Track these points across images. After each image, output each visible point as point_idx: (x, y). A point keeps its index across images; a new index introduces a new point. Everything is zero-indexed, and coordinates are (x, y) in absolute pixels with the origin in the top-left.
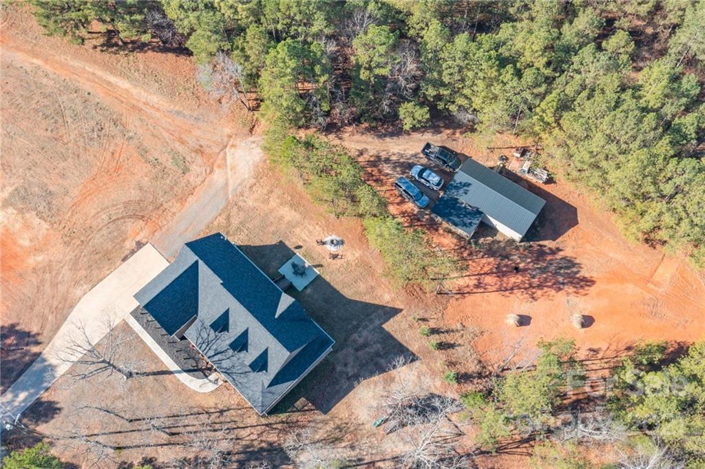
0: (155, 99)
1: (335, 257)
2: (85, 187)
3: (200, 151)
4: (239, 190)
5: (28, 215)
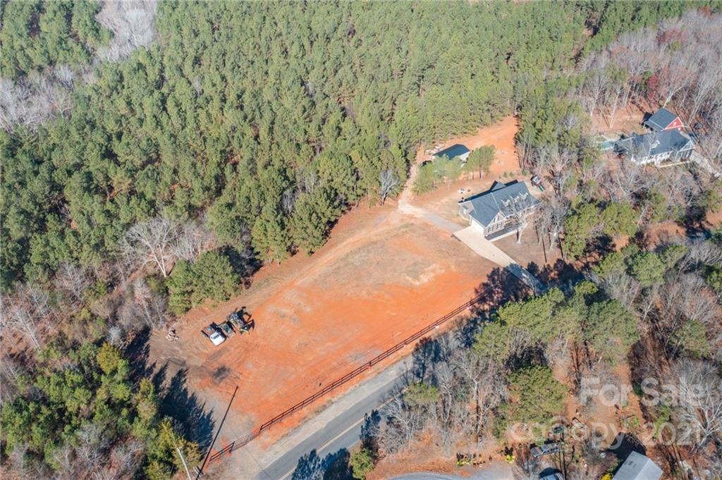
4: (428, 211)
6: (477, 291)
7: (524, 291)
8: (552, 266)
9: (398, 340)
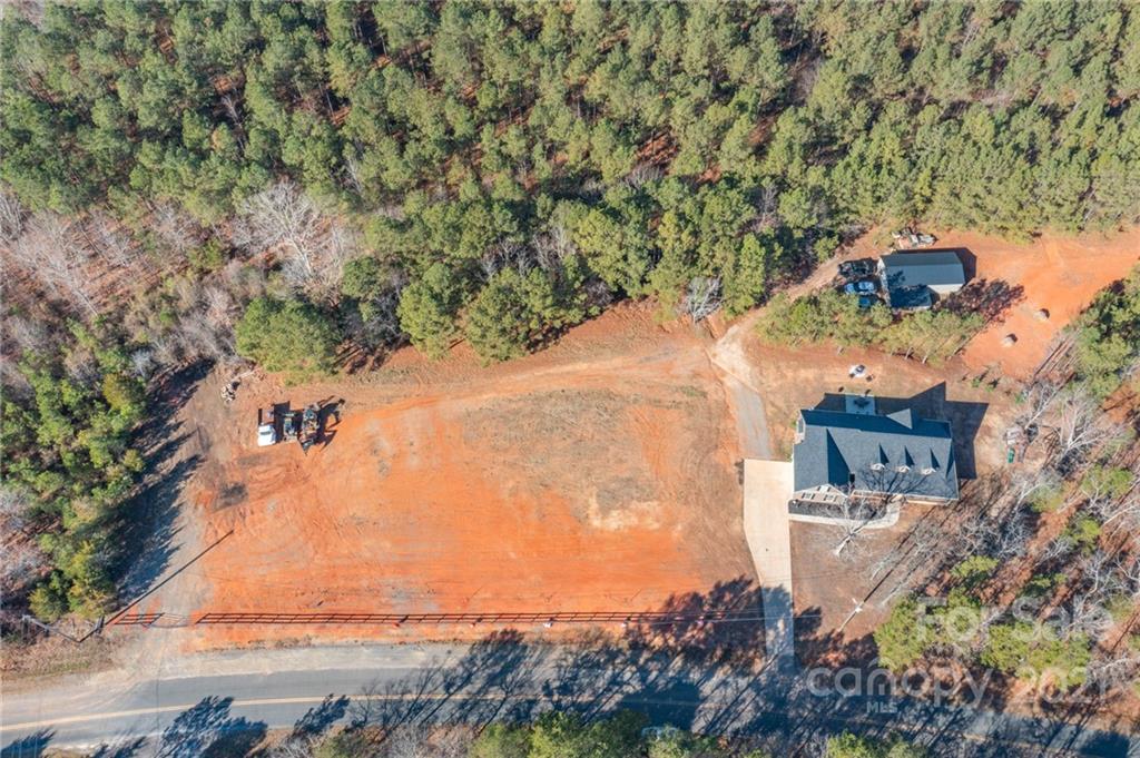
0: (618, 361)
1: (869, 379)
3: (696, 375)
5: (632, 507)
6: (670, 603)
7: (751, 653)
8: (846, 640)
9: (477, 608)
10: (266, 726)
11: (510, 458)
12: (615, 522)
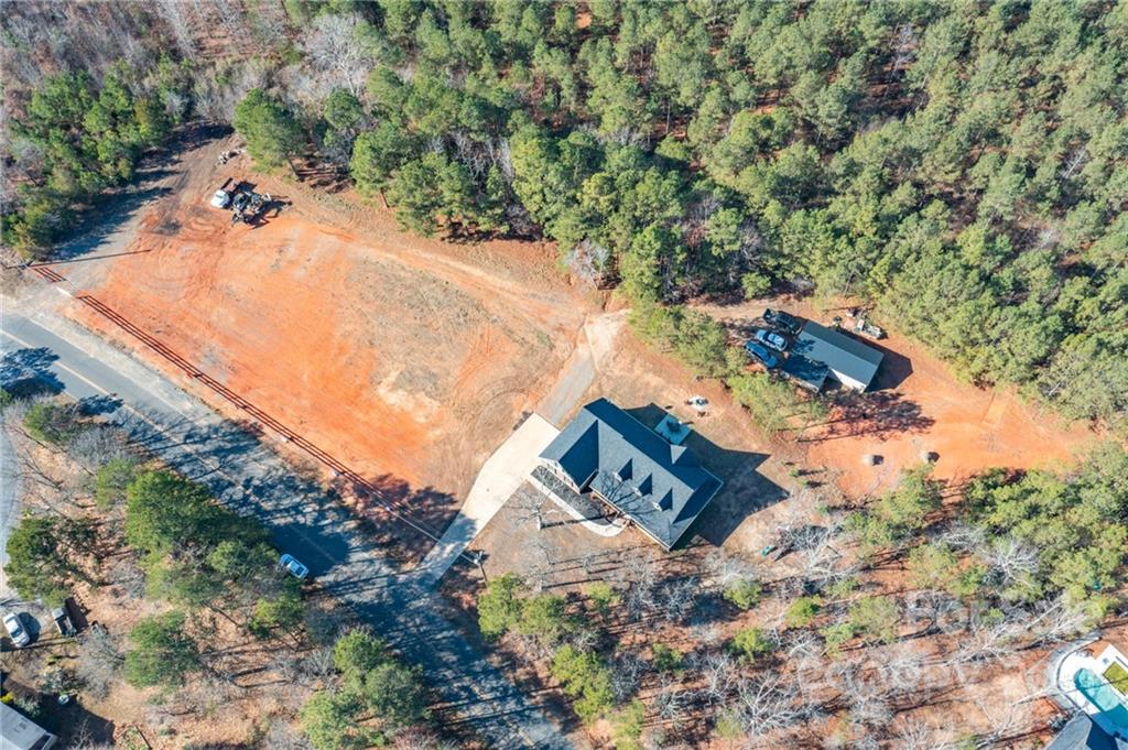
0: (509, 284)
1: (702, 414)
2: (464, 367)
3: (561, 329)
4: (604, 362)
5: (418, 396)
10: (64, 388)
11: (365, 309)
12: (395, 399)
